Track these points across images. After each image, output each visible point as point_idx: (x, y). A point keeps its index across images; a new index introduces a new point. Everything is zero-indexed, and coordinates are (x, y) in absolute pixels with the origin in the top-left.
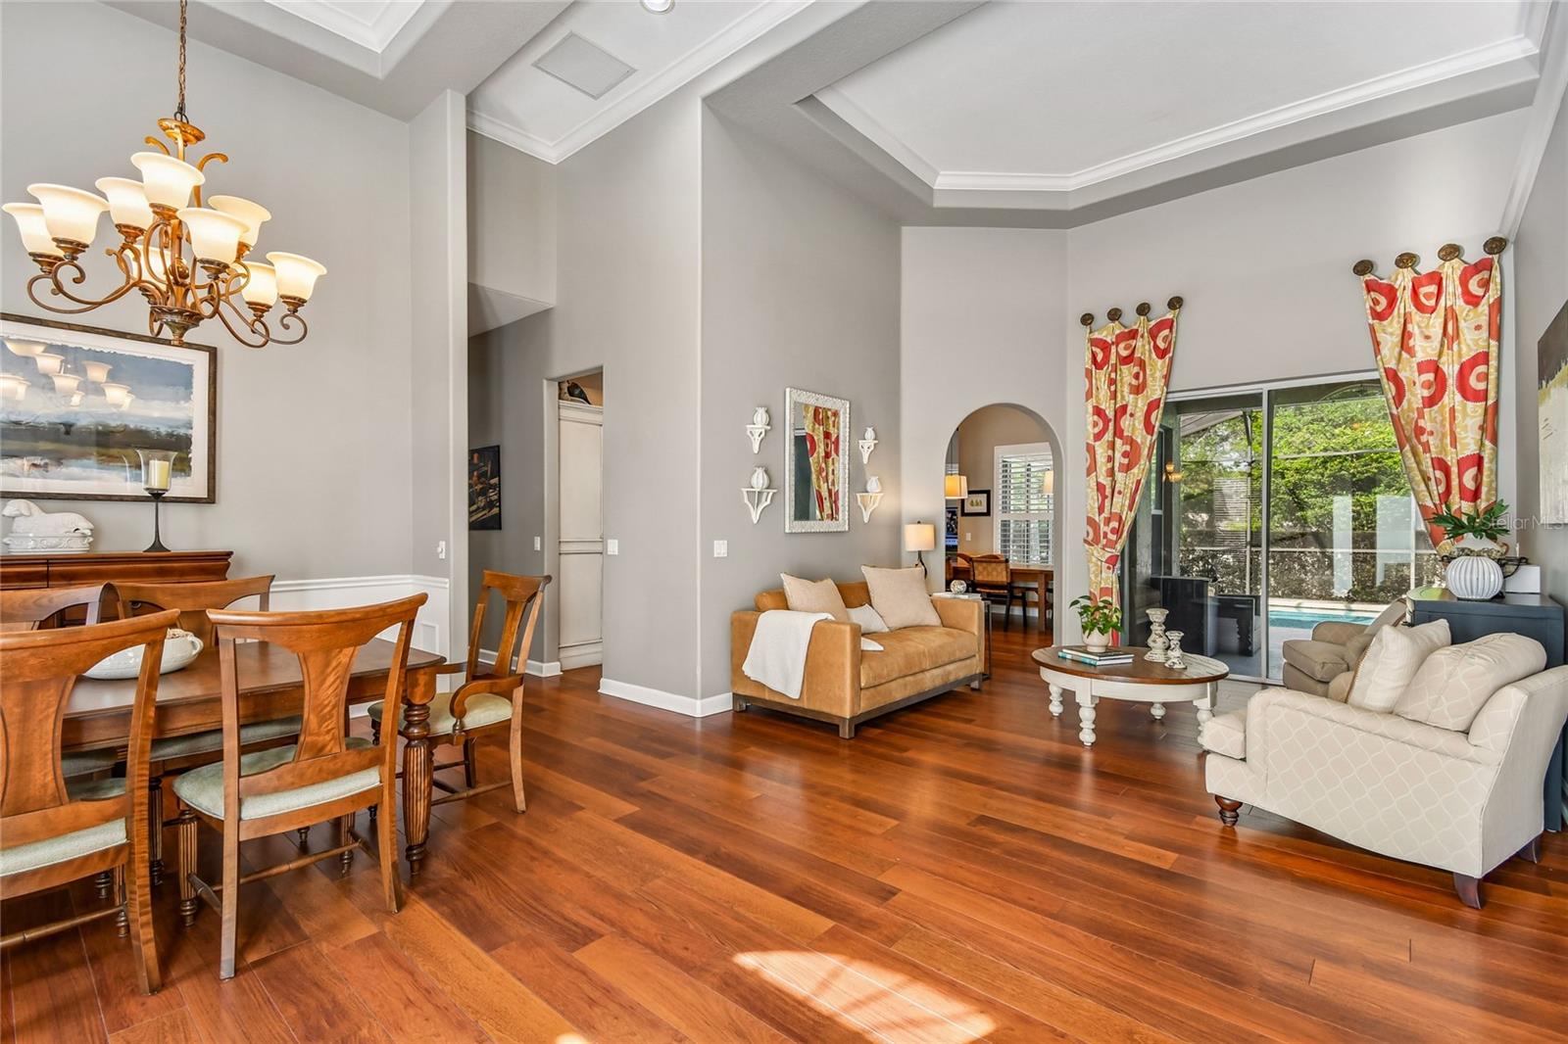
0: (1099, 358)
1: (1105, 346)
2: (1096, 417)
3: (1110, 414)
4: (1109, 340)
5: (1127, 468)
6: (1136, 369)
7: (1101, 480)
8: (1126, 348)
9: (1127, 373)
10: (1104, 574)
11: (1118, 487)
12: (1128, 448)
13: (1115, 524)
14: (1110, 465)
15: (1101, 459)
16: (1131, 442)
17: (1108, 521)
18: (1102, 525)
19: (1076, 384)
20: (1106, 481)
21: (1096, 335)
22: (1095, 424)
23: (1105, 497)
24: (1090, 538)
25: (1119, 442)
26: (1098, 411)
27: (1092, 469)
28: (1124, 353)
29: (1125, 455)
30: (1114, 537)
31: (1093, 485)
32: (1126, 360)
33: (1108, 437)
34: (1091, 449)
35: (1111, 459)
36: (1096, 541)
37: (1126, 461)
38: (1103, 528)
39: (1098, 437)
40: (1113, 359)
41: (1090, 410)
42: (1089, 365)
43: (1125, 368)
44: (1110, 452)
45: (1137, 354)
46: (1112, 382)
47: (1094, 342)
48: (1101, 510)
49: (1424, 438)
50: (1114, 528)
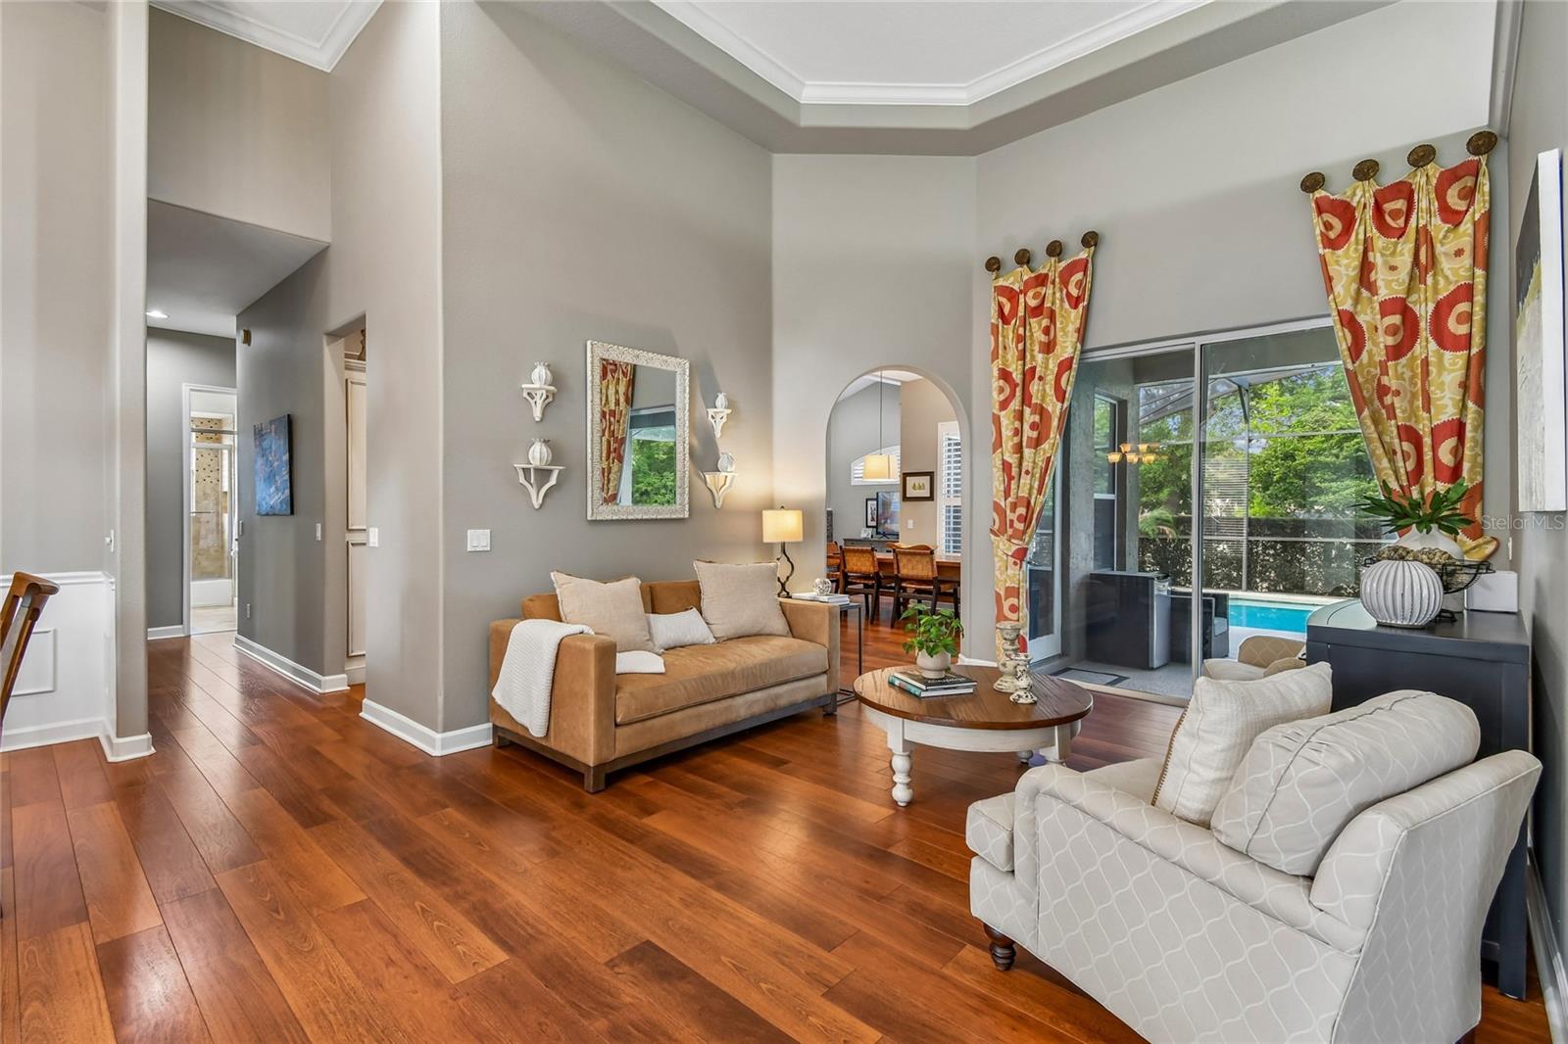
0: (1007, 310)
1: (1011, 295)
2: (1001, 382)
3: (1017, 377)
4: (1016, 287)
5: (1037, 443)
6: (1045, 322)
7: (1007, 458)
8: (1034, 297)
9: (1036, 325)
10: (1010, 572)
11: (1027, 465)
12: (1037, 418)
13: (1021, 510)
14: (1016, 440)
15: (1007, 432)
16: (1041, 411)
17: (1015, 507)
18: (1008, 512)
19: (981, 341)
20: (1012, 459)
21: (1001, 282)
22: (1001, 390)
23: (1011, 478)
24: (996, 527)
25: (1027, 411)
26: (1005, 375)
27: (998, 444)
28: (1033, 303)
29: (1034, 426)
30: (1020, 526)
31: (999, 463)
32: (1037, 311)
33: (1015, 404)
34: (997, 420)
35: (1018, 432)
36: (1001, 531)
37: (1035, 434)
38: (1010, 516)
39: (1004, 405)
40: (1021, 312)
41: (996, 373)
42: (994, 319)
43: (1033, 321)
44: (1017, 424)
45: (1048, 304)
46: (1021, 339)
47: (1003, 291)
48: (1007, 493)
49: (1388, 400)
50: (1021, 515)
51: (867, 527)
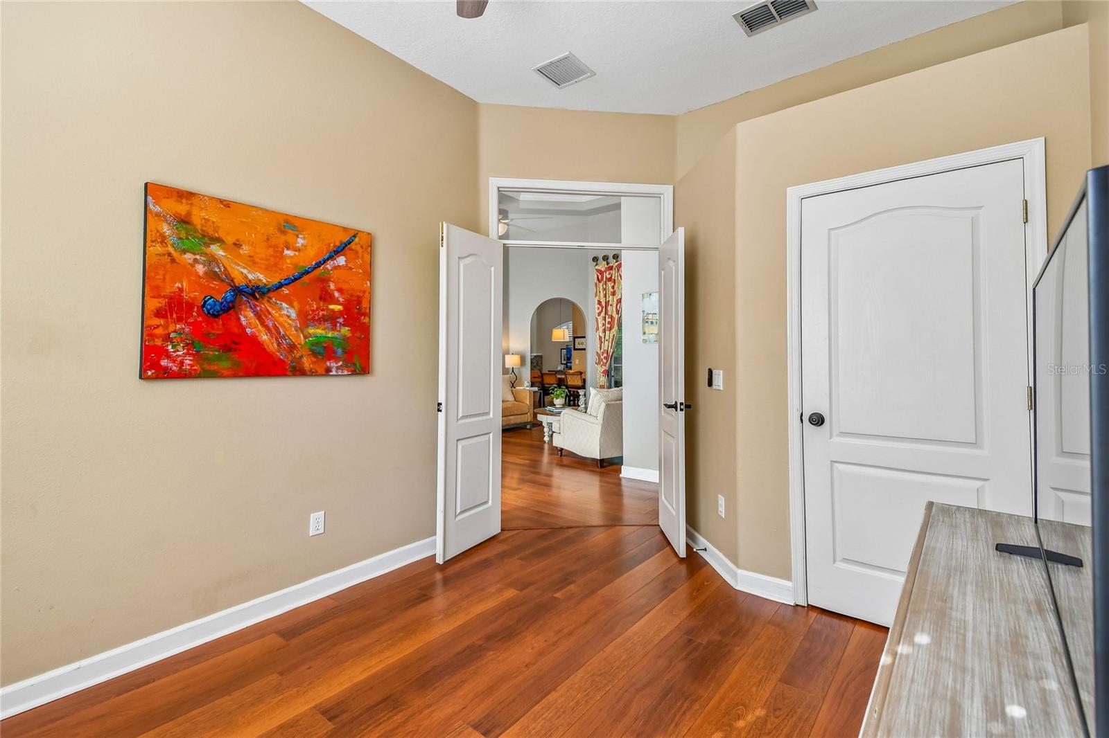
0: (600, 277)
1: (601, 272)
2: (598, 306)
3: (604, 304)
4: (603, 270)
5: (610, 329)
6: (613, 284)
8: (609, 274)
9: (610, 284)
10: (601, 379)
11: (607, 338)
12: (610, 320)
13: (605, 355)
14: (603, 328)
15: (600, 325)
16: (612, 317)
17: (603, 353)
18: (601, 355)
19: (592, 289)
20: (602, 335)
21: (597, 267)
22: (598, 309)
23: (602, 343)
24: (597, 362)
25: (607, 317)
26: (600, 303)
27: (597, 329)
28: (608, 276)
29: (609, 323)
30: (605, 361)
31: (598, 336)
32: (610, 279)
33: (603, 314)
34: (597, 319)
35: (604, 325)
36: (599, 363)
37: (609, 326)
38: (602, 357)
39: (599, 314)
40: (605, 280)
41: (596, 302)
42: (596, 280)
43: (609, 283)
44: (604, 322)
45: (613, 278)
46: (605, 289)
47: (598, 270)
48: (600, 348)
50: (605, 357)
51: (562, 364)
